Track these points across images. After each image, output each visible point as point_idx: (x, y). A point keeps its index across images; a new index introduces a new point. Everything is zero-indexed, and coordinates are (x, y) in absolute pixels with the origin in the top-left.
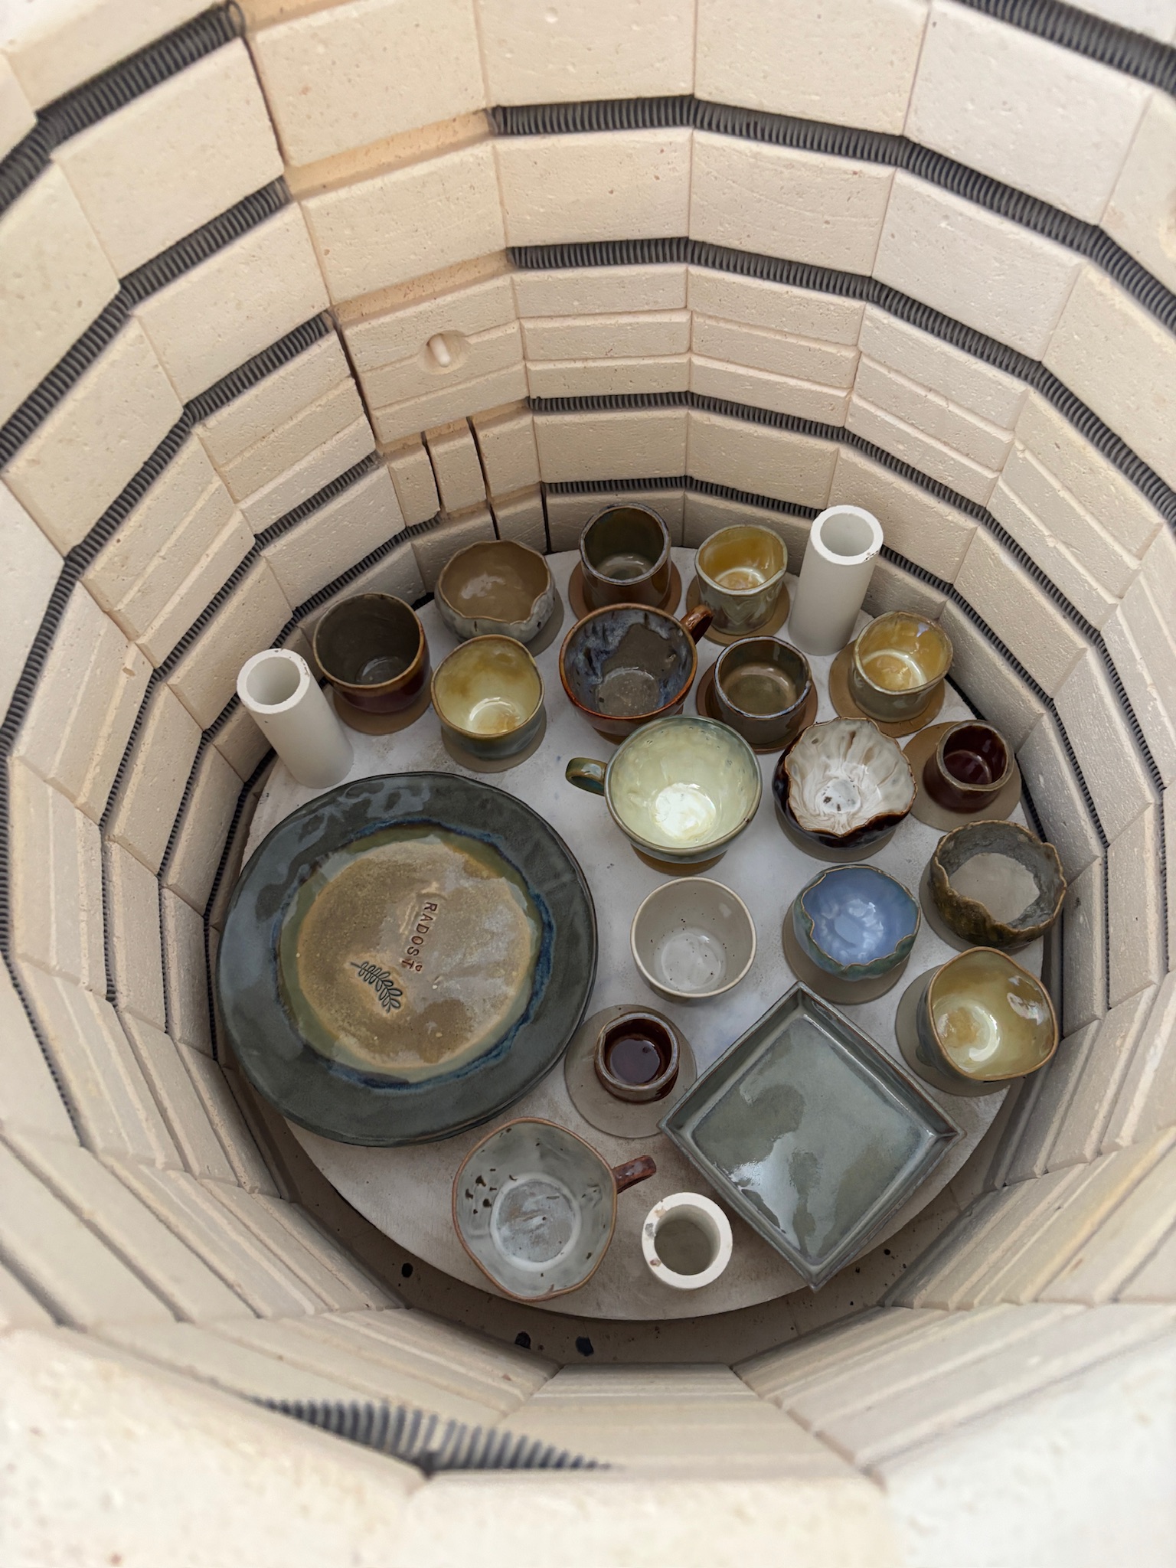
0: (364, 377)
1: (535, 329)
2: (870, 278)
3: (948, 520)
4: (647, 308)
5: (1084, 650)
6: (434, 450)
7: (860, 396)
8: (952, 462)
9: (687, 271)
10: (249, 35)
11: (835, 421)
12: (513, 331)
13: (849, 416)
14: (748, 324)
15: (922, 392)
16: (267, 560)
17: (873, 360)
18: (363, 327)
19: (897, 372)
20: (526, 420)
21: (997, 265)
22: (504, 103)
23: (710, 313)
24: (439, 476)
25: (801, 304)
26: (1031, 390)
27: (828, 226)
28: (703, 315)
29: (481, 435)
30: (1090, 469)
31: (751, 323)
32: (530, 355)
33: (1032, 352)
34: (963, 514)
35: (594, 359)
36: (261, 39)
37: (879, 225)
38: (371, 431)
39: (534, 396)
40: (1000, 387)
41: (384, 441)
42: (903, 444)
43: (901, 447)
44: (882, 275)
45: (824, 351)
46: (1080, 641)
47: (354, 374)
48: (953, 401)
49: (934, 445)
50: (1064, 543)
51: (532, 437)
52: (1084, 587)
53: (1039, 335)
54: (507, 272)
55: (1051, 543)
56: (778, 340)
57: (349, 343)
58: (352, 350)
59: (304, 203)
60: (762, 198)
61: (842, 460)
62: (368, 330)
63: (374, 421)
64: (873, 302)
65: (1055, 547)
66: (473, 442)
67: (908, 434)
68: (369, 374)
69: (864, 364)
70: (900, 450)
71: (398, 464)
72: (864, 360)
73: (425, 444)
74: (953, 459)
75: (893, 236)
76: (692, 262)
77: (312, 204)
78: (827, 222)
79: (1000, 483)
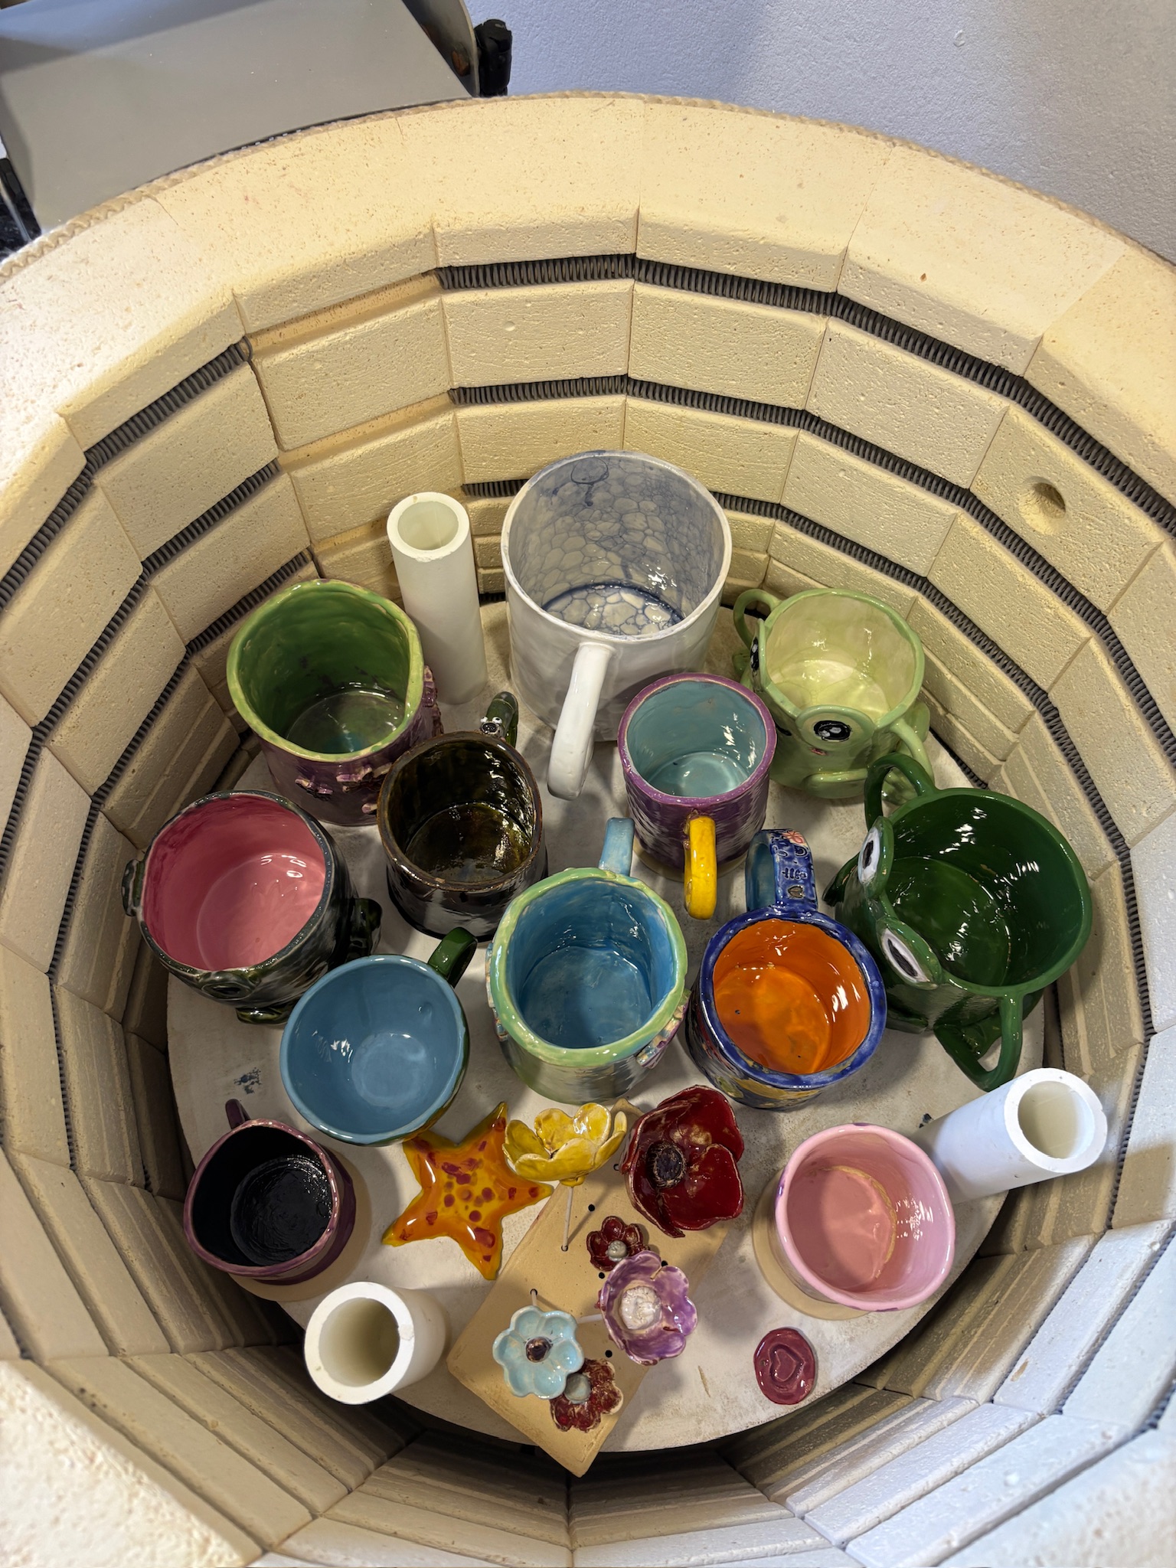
2: (779, 505)
10: (255, 360)
18: (336, 558)
22: (466, 385)
36: (265, 364)
59: (293, 473)
62: (342, 560)
77: (301, 473)
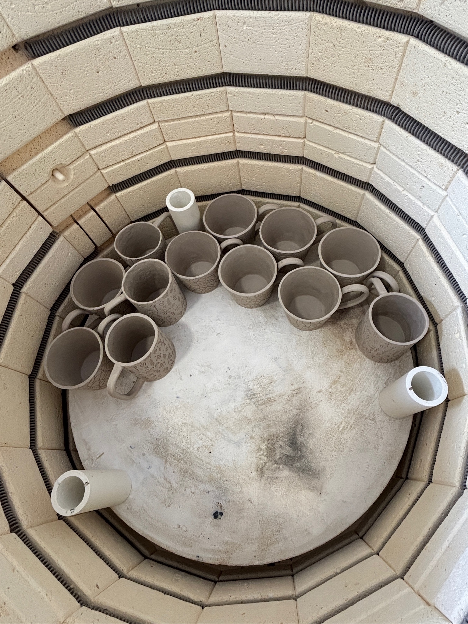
0: (30, 198)
1: (97, 153)
3: (291, 170)
4: (138, 127)
5: (364, 194)
6: (79, 222)
7: (238, 132)
8: (284, 143)
9: (148, 102)
11: (231, 148)
12: (87, 157)
13: (237, 143)
14: (183, 118)
15: (262, 117)
16: (25, 293)
17: (238, 112)
19: (249, 113)
20: (113, 197)
21: (274, 36)
23: (166, 119)
24: (88, 232)
25: (200, 98)
26: (306, 92)
27: (197, 53)
28: (162, 121)
29: (97, 209)
30: (344, 113)
31: (184, 116)
32: (101, 168)
33: (301, 73)
34: (296, 165)
35: (128, 159)
37: (218, 44)
38: (46, 222)
39: (111, 185)
40: (294, 97)
41: (55, 225)
42: (263, 145)
43: (262, 147)
44: (228, 68)
45: (217, 117)
46: (361, 191)
47: (24, 198)
48: (277, 115)
49: (275, 139)
50: (342, 153)
51: (118, 203)
52: (357, 167)
53: (303, 63)
54: (71, 129)
55: (336, 156)
56: (197, 120)
57: (13, 184)
58: (17, 187)
60: (164, 50)
61: (241, 164)
63: (46, 217)
64: (228, 85)
65: (339, 157)
66: (95, 213)
67: (263, 139)
68: (31, 196)
69: (235, 116)
70: (262, 149)
71: (66, 233)
72: (234, 114)
73: (76, 221)
74: (284, 141)
75: (226, 46)
76: (148, 98)
78: (196, 52)
79: (307, 142)
